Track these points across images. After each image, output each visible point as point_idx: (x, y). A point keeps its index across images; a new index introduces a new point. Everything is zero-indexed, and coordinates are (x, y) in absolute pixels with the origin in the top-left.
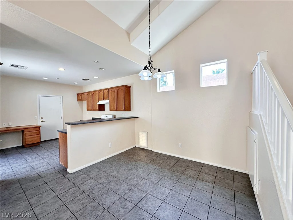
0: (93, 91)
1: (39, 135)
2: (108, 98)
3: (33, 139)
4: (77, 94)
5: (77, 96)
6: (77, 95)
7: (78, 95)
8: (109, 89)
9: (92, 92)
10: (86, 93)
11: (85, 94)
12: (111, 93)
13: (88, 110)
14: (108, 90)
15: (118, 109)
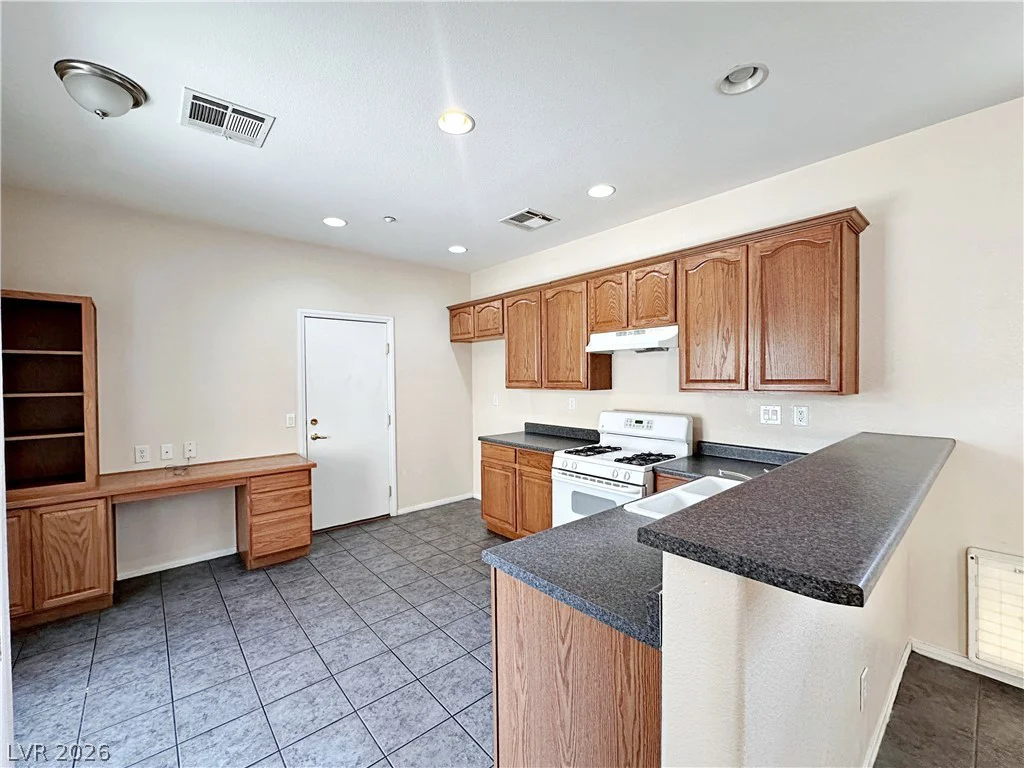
0: (551, 285)
1: (304, 510)
2: (671, 313)
3: (283, 528)
4: (452, 309)
5: (452, 317)
6: (448, 311)
7: (455, 311)
8: (675, 258)
9: (540, 289)
10: (501, 298)
11: (497, 304)
12: (694, 282)
13: (512, 382)
14: (667, 268)
15: (764, 381)
